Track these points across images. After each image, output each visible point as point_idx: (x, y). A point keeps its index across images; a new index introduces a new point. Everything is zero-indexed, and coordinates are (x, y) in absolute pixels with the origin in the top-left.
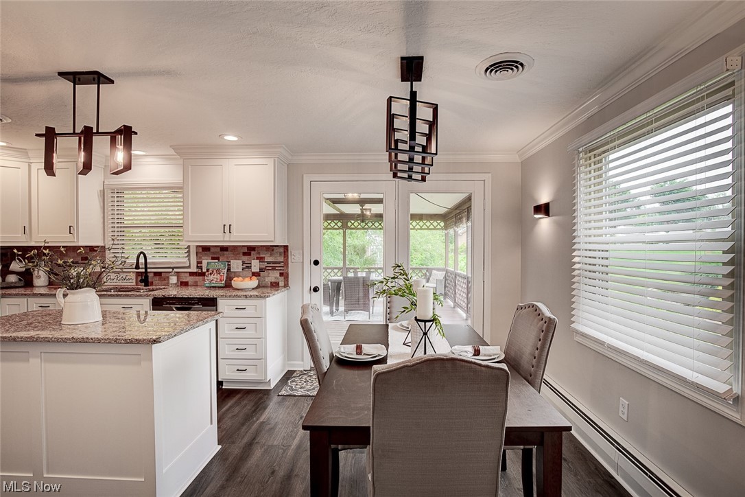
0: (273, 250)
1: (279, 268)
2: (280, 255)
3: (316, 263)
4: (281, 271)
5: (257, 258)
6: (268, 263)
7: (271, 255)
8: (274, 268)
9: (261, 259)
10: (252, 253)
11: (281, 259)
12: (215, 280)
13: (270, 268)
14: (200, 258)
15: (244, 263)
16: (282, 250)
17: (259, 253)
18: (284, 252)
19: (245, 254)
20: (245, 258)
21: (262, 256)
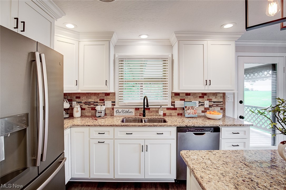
0: (217, 95)
1: (220, 105)
2: (221, 98)
3: (241, 102)
4: (221, 107)
5: (208, 100)
6: (214, 102)
7: (216, 98)
8: (217, 106)
9: (210, 100)
10: (205, 96)
11: (221, 100)
12: (192, 113)
13: (215, 105)
14: (174, 99)
15: (200, 102)
16: (222, 95)
17: (209, 97)
18: (223, 96)
19: (200, 97)
20: (201, 100)
21: (210, 98)
